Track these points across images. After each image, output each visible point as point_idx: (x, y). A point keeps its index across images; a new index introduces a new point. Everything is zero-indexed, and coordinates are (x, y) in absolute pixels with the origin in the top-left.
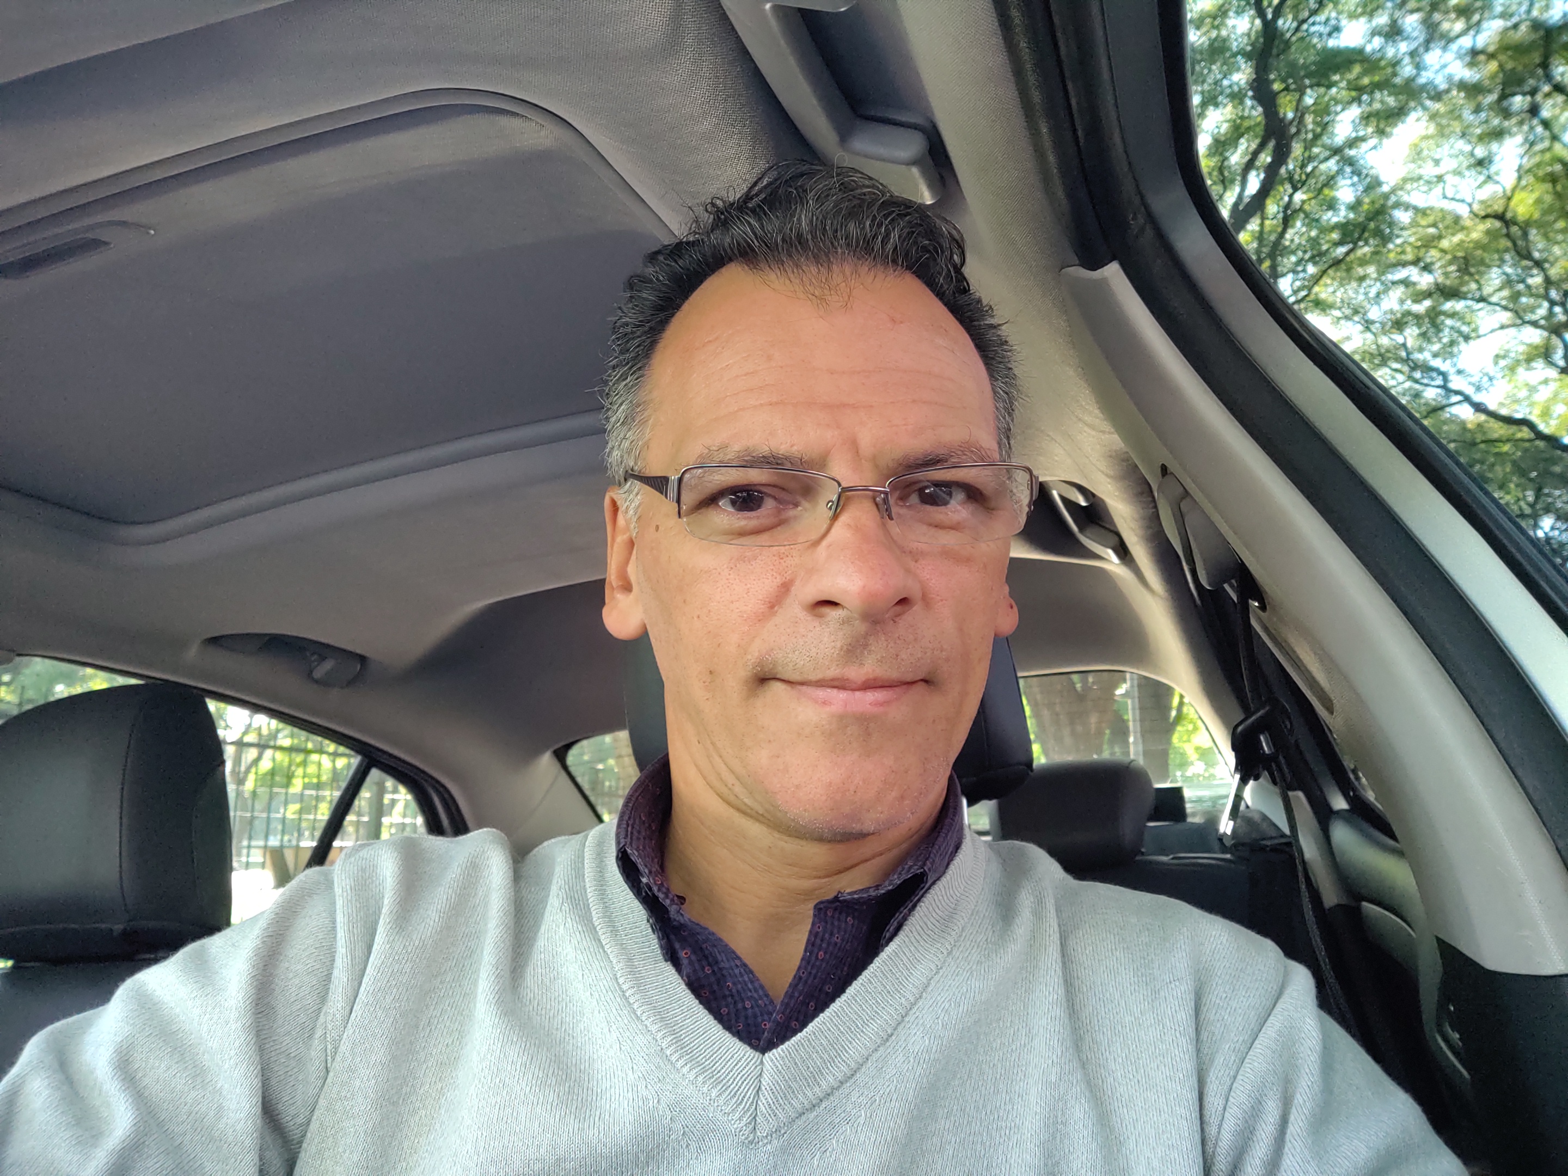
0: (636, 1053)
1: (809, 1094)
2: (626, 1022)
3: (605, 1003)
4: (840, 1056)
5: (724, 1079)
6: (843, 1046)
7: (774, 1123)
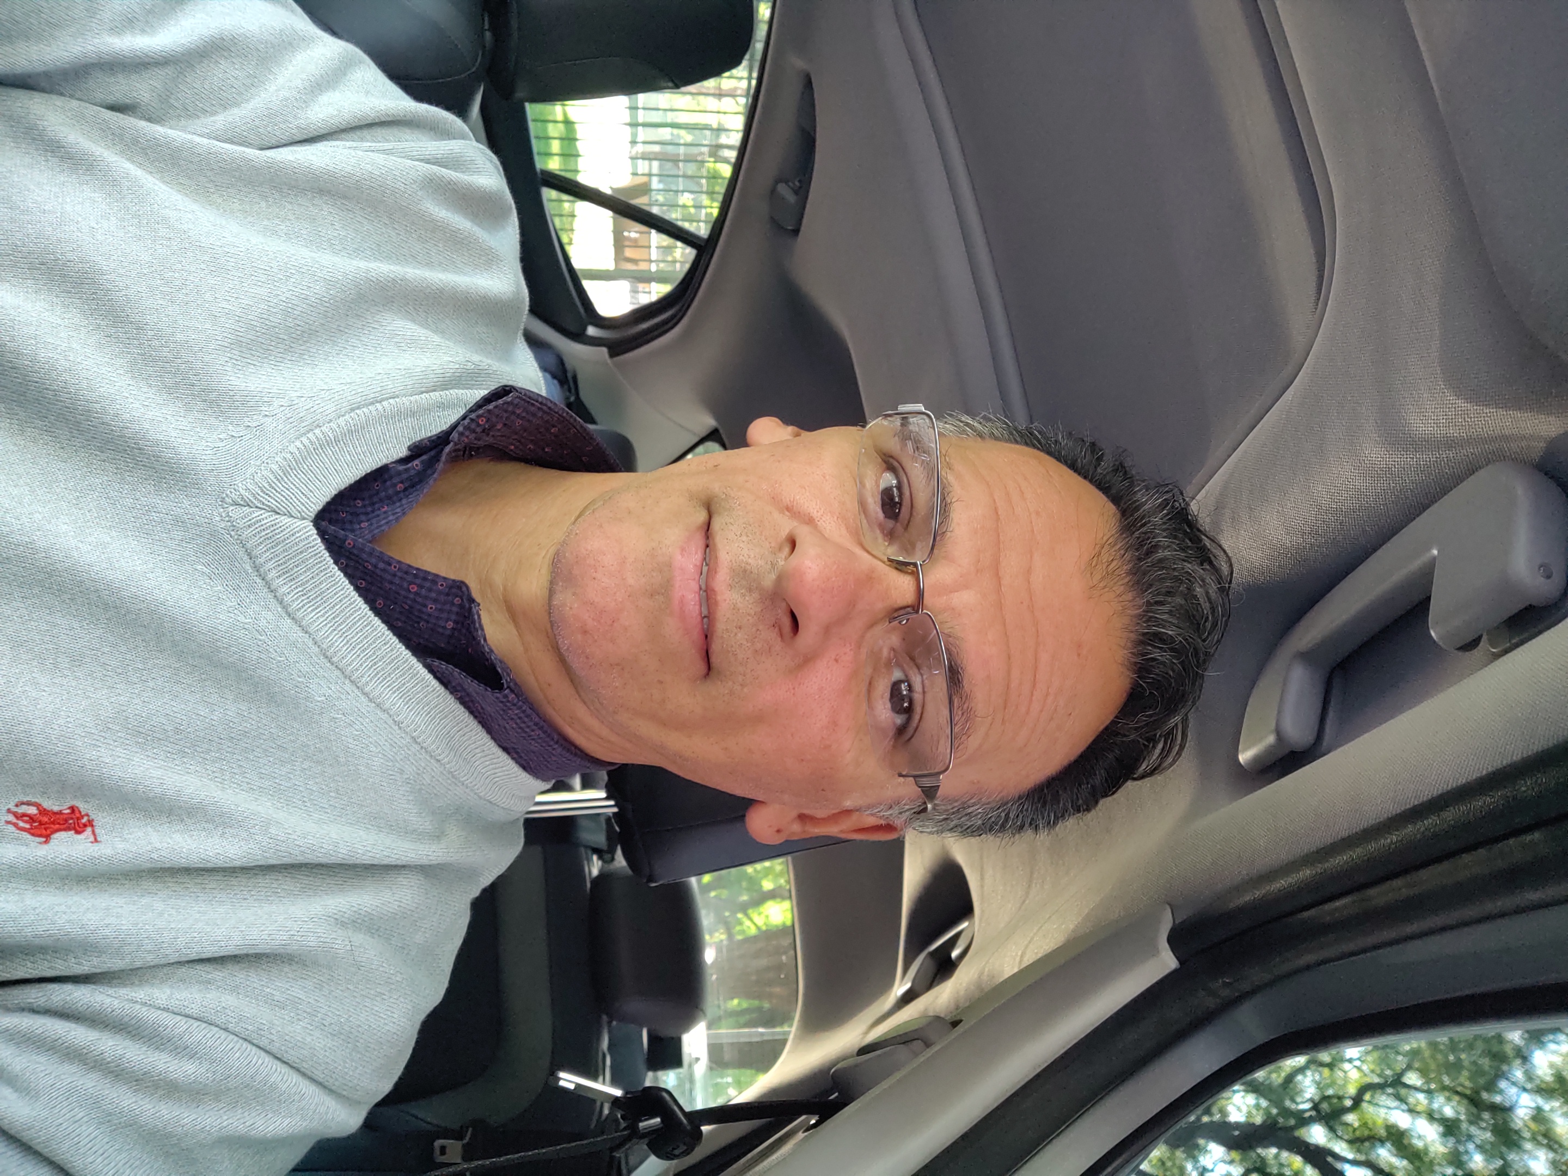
0: (317, 402)
1: (270, 565)
2: (350, 398)
3: (369, 384)
4: (309, 602)
5: (289, 480)
6: (318, 607)
7: (241, 524)
